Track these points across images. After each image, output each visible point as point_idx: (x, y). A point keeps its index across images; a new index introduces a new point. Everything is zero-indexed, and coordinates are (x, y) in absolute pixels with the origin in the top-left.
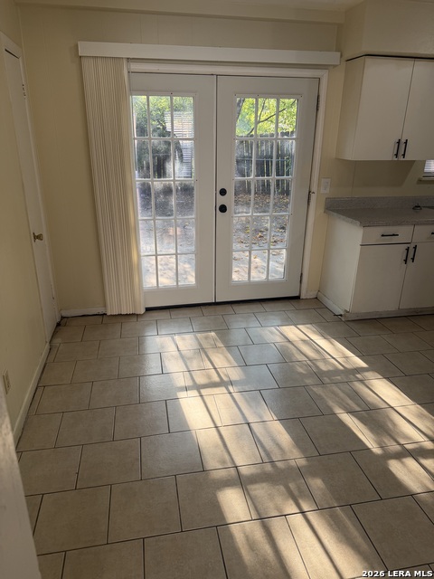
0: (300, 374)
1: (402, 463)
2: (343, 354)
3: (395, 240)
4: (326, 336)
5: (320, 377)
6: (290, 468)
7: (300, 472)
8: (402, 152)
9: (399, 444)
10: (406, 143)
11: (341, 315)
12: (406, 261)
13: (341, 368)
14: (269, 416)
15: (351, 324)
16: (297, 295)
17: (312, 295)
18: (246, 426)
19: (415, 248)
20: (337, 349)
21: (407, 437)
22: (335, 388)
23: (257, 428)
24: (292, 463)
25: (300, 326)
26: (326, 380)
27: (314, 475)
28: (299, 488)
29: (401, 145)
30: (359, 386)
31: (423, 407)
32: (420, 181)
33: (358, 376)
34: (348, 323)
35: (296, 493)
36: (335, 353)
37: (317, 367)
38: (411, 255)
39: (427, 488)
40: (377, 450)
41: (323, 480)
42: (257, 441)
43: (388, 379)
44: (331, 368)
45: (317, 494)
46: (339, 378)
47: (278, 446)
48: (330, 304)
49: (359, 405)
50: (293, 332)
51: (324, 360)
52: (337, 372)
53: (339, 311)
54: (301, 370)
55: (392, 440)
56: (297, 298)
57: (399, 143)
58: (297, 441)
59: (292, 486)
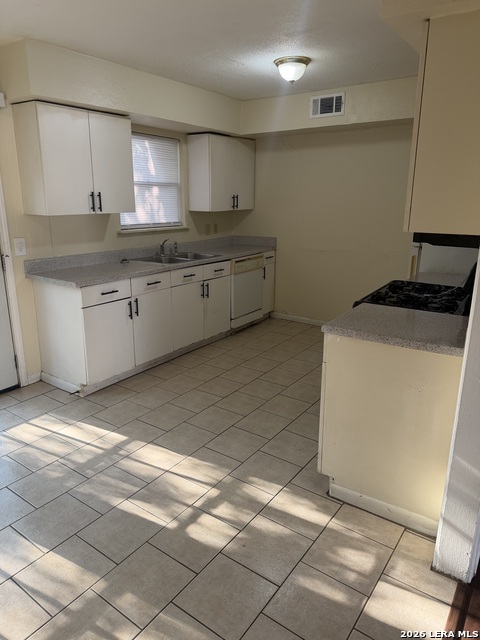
0: (56, 479)
1: (200, 524)
2: (96, 435)
3: (115, 296)
4: (69, 421)
5: (80, 472)
6: (90, 603)
7: (103, 599)
8: (97, 205)
9: (189, 506)
10: (99, 195)
11: (78, 392)
12: (131, 316)
13: (101, 451)
14: (36, 552)
15: (92, 398)
16: (16, 383)
17: (35, 378)
18: (10, 584)
19: (136, 301)
20: (88, 433)
21: (192, 495)
22: (103, 478)
23: (25, 578)
24: (90, 594)
25: (33, 421)
26: (90, 472)
27: (120, 593)
28: (110, 621)
29: (95, 198)
30: (127, 464)
31: (194, 457)
32: (120, 235)
33: (121, 452)
34: (89, 398)
35: (108, 628)
36: (87, 437)
37: (73, 462)
38: (134, 310)
39: (229, 536)
40: (172, 525)
41: (133, 592)
42: (33, 593)
43: (151, 442)
44: (90, 457)
45: (132, 613)
46: (102, 464)
47: (64, 583)
48: (61, 383)
49: (135, 485)
50: (26, 432)
51: (79, 450)
52: (98, 458)
53: (74, 388)
54: (55, 475)
55: (181, 506)
56: (17, 387)
57: (92, 195)
58: (85, 564)
59: (99, 623)
